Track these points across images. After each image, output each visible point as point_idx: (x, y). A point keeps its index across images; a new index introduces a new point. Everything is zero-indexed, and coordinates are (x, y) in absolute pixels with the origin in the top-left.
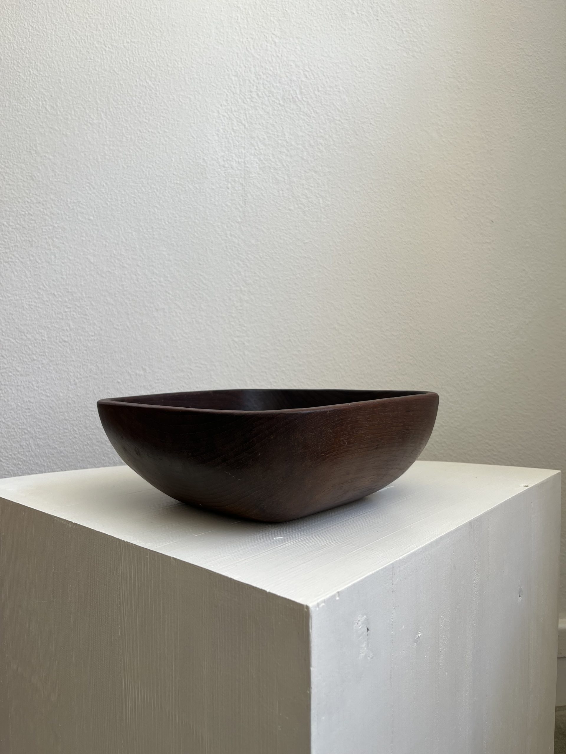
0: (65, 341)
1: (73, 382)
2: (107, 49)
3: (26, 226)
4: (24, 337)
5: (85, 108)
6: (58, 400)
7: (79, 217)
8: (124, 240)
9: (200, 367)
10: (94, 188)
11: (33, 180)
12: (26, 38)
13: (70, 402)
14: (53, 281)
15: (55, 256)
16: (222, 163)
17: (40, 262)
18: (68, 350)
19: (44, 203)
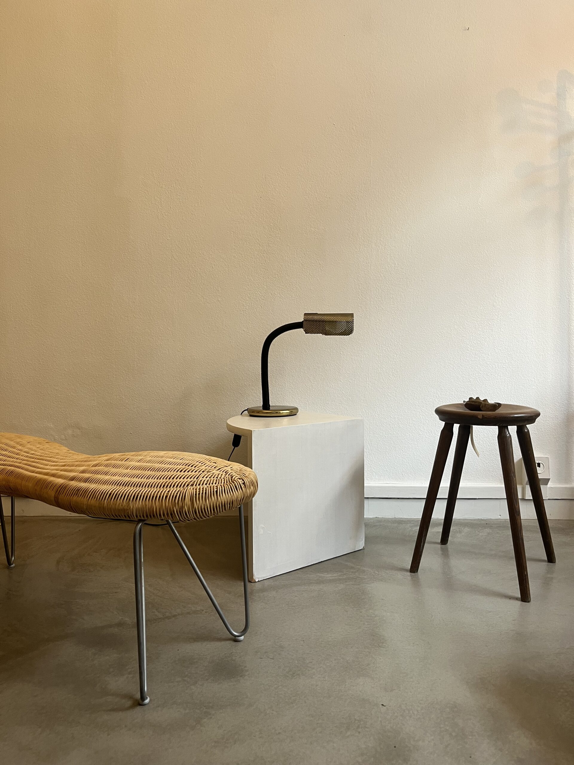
0: (504, 368)
1: (506, 383)
2: (523, 255)
3: (491, 324)
4: (488, 366)
5: (514, 278)
6: (500, 390)
7: (511, 320)
8: (528, 328)
9: (557, 378)
10: (517, 309)
11: (494, 306)
12: (492, 252)
13: (505, 391)
14: (500, 344)
15: (501, 335)
16: (568, 297)
17: (495, 337)
18: (505, 371)
19: (498, 315)
